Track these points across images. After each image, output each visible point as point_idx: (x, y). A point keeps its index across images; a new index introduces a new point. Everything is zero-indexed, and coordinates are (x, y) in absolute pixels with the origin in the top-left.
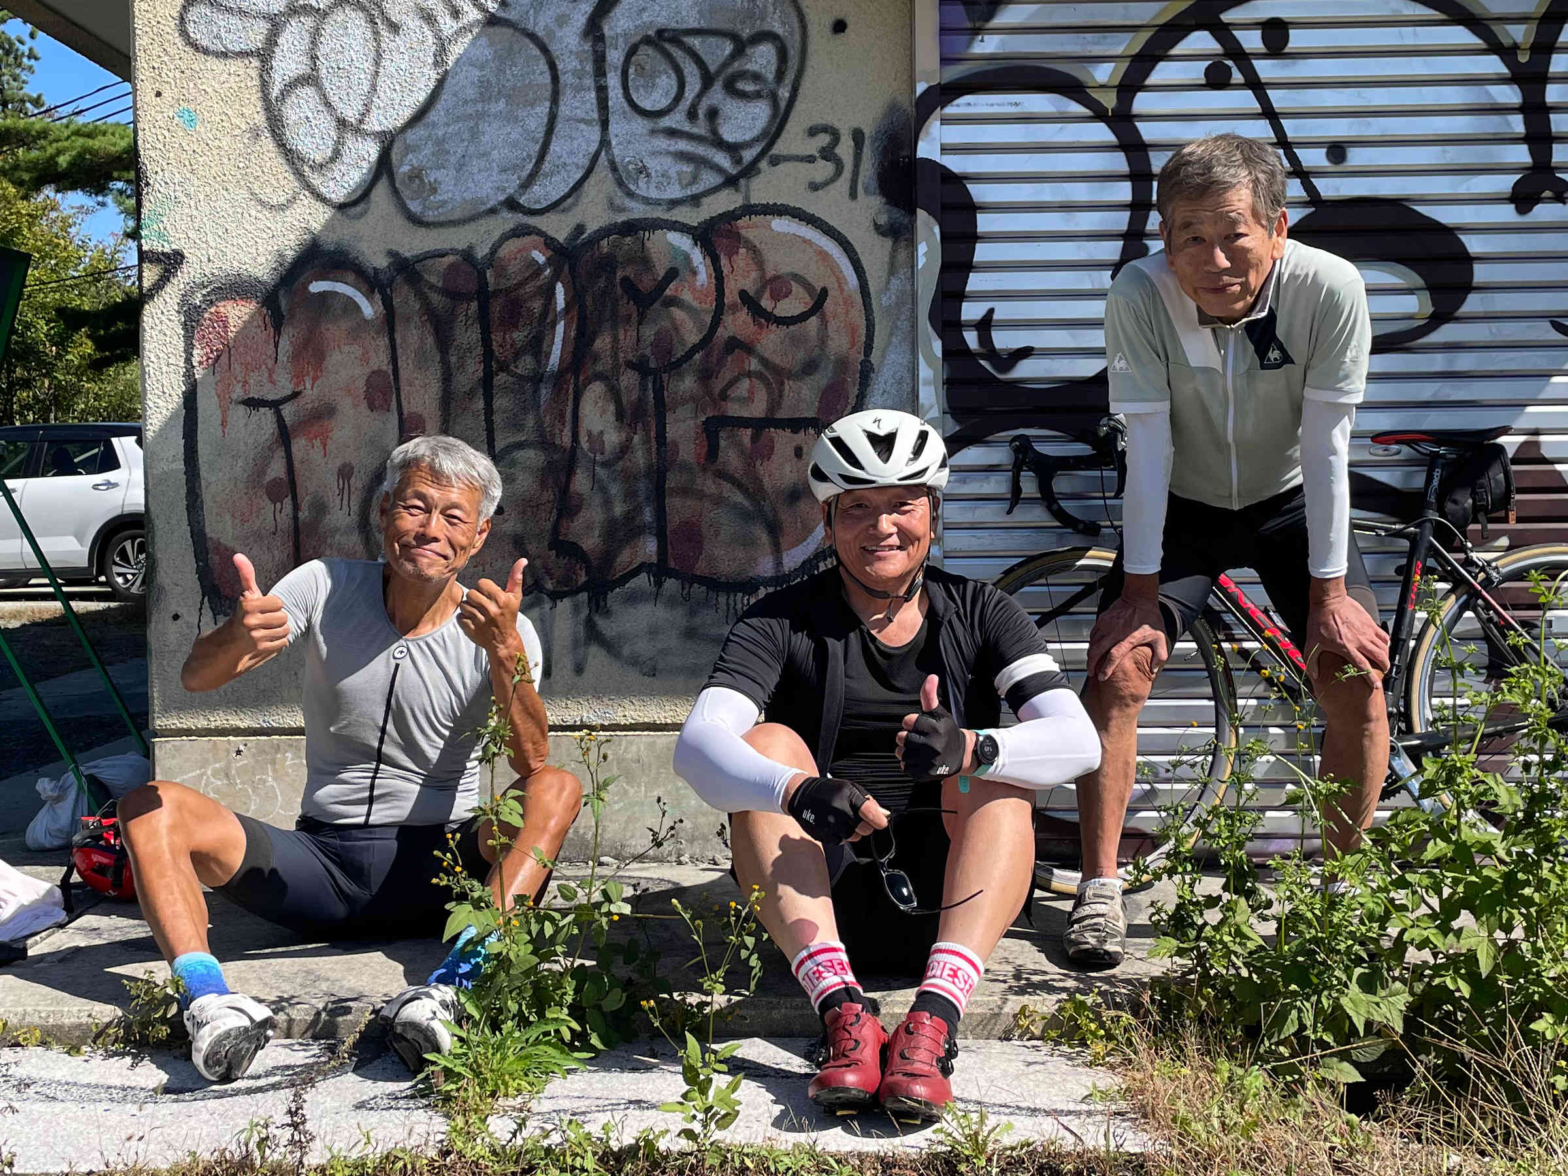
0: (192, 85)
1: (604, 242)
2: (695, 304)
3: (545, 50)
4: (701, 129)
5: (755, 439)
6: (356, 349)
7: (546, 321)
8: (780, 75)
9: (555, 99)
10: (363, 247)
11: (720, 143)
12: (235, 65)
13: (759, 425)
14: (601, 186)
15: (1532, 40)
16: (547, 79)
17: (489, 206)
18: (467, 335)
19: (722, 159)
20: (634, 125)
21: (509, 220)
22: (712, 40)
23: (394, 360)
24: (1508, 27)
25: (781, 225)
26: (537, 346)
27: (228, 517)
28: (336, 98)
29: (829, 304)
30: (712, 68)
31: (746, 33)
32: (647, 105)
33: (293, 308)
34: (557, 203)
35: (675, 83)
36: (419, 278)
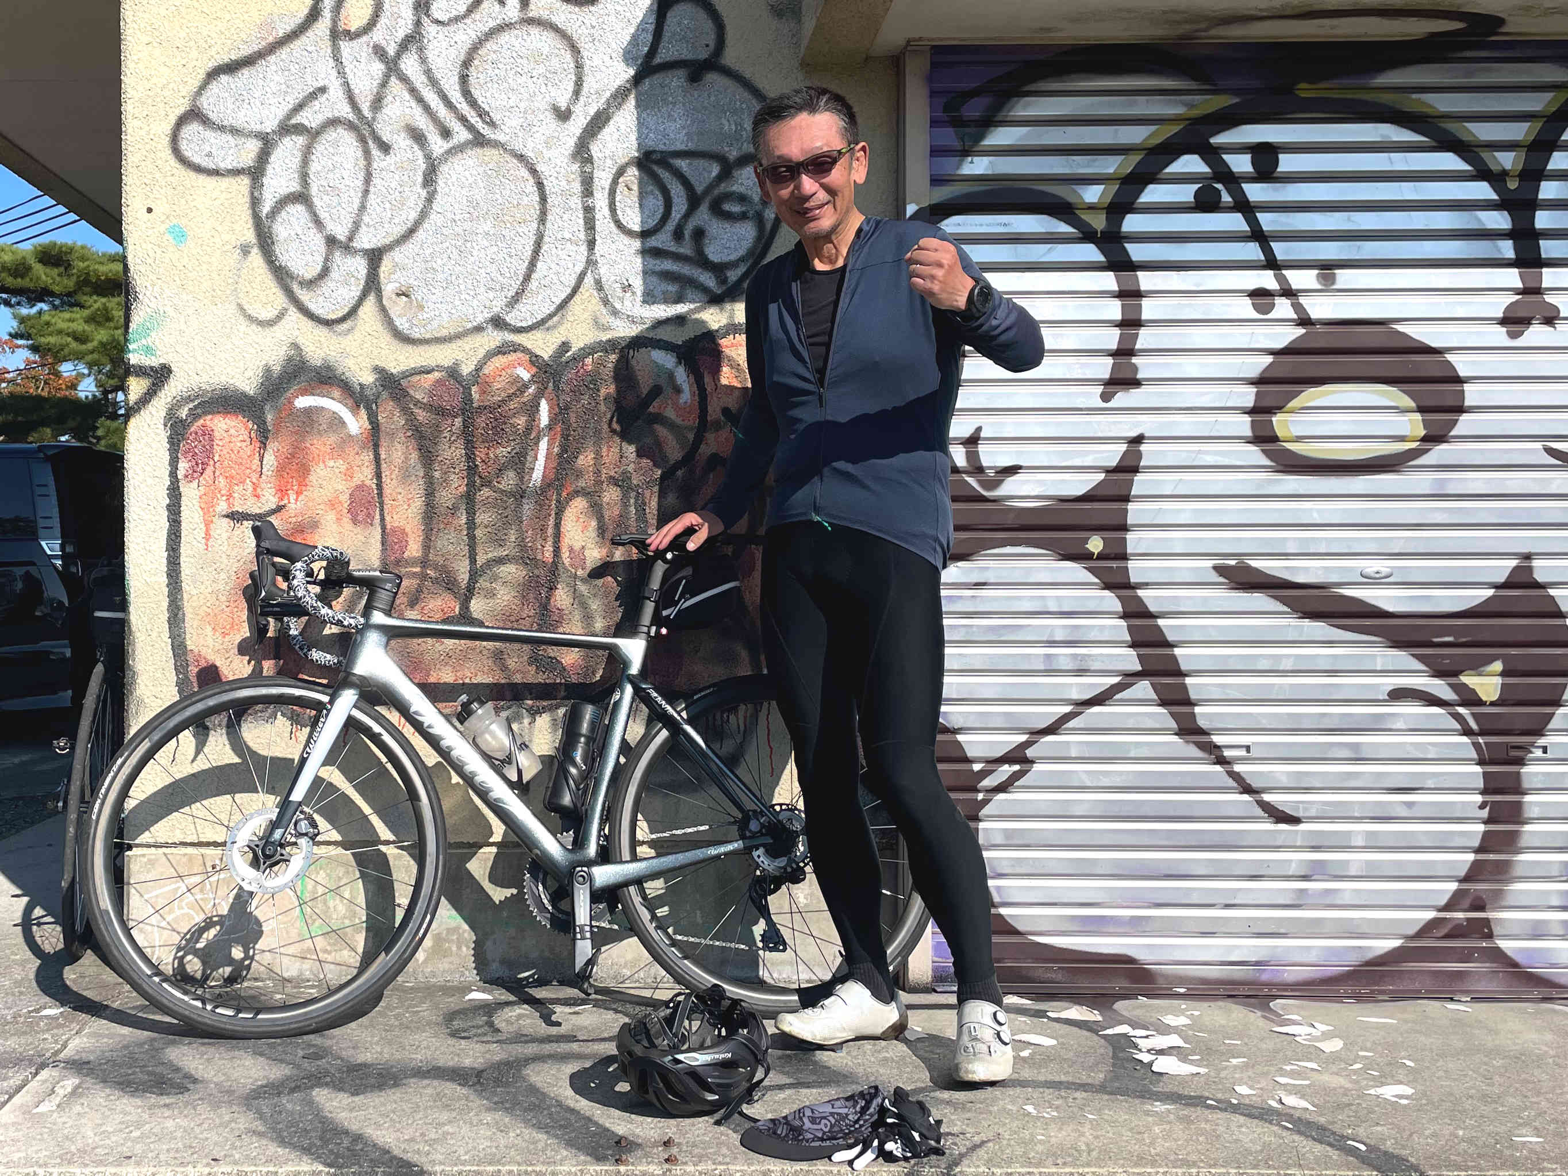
0: (183, 201)
1: (589, 361)
2: (679, 421)
3: (533, 171)
4: (686, 249)
6: (340, 465)
7: (528, 437)
9: (542, 218)
10: (350, 363)
11: (706, 264)
12: (226, 184)
14: (587, 302)
15: (1520, 167)
16: (535, 200)
17: (475, 324)
18: (452, 451)
19: (708, 279)
20: (621, 245)
21: (494, 338)
22: (699, 162)
23: (378, 475)
24: (1496, 154)
26: (520, 462)
27: (209, 629)
28: (327, 215)
30: (699, 189)
31: (733, 154)
32: (634, 224)
33: (278, 422)
34: (543, 321)
35: (660, 202)
36: (405, 393)
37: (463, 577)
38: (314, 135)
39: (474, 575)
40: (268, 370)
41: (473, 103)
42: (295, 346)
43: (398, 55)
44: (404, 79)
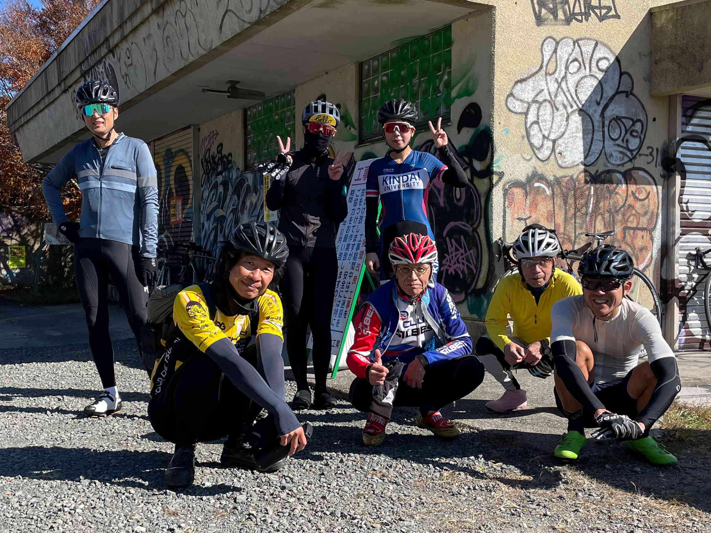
0: (508, 121)
3: (591, 119)
4: (625, 145)
5: (634, 233)
6: (545, 204)
7: (589, 198)
8: (642, 132)
9: (593, 135)
10: (548, 173)
11: (629, 149)
12: (518, 116)
13: (635, 229)
14: (602, 159)
16: (591, 128)
17: (577, 163)
18: (571, 201)
19: (629, 154)
20: (610, 143)
22: (628, 120)
23: (554, 207)
25: (641, 173)
26: (587, 204)
28: (543, 129)
29: (650, 197)
30: (628, 128)
31: (635, 119)
32: (613, 137)
33: (530, 190)
34: (593, 163)
35: (619, 131)
36: (560, 183)
37: (573, 238)
38: (541, 103)
39: (576, 237)
40: (528, 175)
41: (578, 98)
42: (535, 168)
43: (561, 82)
44: (562, 89)
